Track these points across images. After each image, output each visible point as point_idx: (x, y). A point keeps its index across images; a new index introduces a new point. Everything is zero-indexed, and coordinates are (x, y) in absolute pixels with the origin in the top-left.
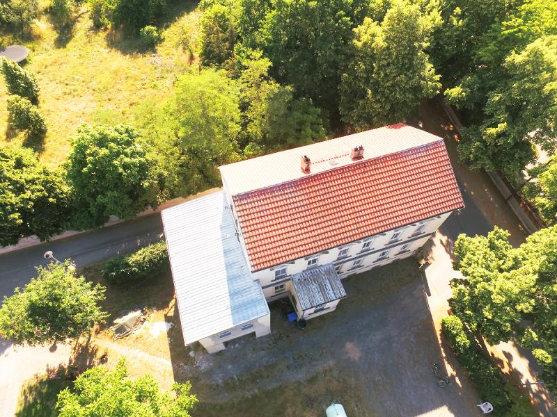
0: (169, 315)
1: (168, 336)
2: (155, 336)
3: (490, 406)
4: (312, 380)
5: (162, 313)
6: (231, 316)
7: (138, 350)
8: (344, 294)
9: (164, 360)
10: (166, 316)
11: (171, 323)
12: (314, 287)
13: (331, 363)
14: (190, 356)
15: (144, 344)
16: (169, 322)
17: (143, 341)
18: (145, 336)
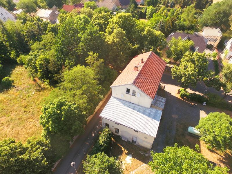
0: (126, 153)
1: (135, 158)
2: (131, 163)
3: (205, 103)
4: (177, 130)
5: (124, 154)
6: (156, 121)
7: (131, 172)
8: (165, 99)
9: (142, 166)
10: (126, 154)
11: (130, 154)
12: (159, 102)
13: (175, 123)
14: (147, 156)
15: (131, 168)
16: (129, 155)
17: (129, 168)
18: (128, 166)
